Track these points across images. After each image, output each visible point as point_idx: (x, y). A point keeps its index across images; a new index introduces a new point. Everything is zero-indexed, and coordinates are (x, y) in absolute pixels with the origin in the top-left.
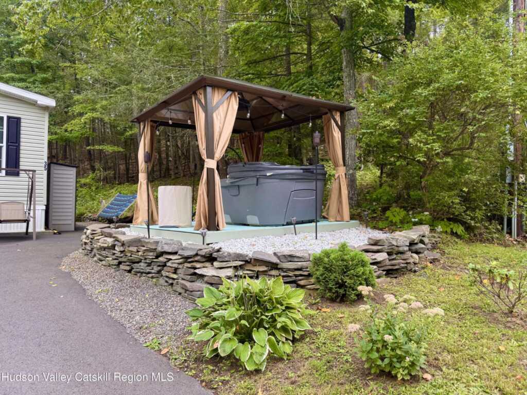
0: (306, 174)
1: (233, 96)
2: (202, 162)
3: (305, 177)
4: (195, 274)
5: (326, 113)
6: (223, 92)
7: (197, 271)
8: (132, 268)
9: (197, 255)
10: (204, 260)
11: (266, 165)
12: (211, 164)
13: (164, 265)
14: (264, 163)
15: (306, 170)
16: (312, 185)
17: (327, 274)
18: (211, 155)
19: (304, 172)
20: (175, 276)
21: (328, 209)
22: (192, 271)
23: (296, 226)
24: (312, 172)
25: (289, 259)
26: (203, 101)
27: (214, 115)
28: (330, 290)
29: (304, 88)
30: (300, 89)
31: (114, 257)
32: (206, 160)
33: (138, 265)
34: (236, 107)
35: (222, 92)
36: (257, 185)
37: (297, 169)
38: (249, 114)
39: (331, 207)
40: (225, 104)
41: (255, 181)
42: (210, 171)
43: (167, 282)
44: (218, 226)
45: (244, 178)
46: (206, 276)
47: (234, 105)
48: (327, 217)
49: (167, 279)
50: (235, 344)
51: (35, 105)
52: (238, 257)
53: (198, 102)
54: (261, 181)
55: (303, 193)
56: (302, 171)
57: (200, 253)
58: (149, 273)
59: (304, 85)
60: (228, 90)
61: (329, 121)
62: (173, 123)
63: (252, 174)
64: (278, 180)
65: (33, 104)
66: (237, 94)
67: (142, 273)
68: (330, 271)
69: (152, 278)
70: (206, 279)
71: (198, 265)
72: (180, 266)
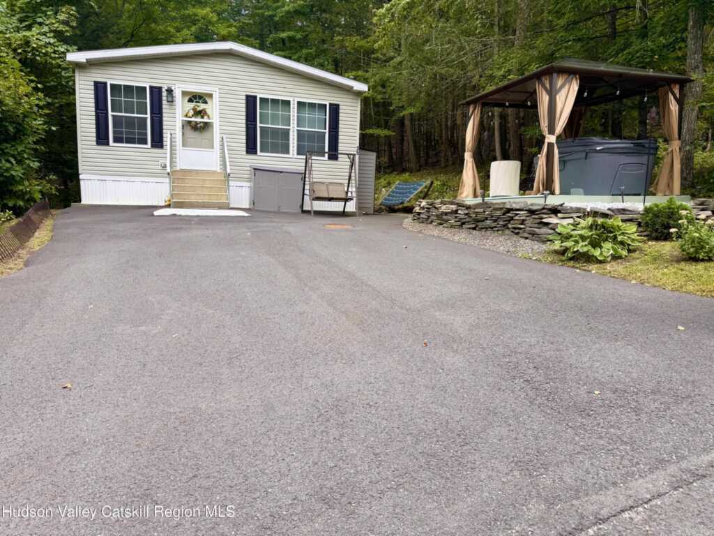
0: (637, 148)
1: (574, 78)
2: (544, 137)
3: (635, 151)
4: (541, 223)
5: (663, 86)
6: (567, 76)
7: (544, 220)
8: (477, 226)
9: (544, 209)
10: (549, 212)
11: (596, 139)
12: (551, 139)
13: (512, 218)
14: (594, 138)
15: (636, 144)
16: (644, 159)
17: (655, 219)
18: (552, 131)
19: (634, 146)
20: (522, 226)
21: (657, 184)
22: (539, 220)
23: (625, 197)
24: (644, 146)
25: (622, 212)
26: (548, 86)
27: (557, 97)
28: (656, 231)
29: (638, 55)
30: (633, 57)
31: (457, 220)
32: (547, 136)
33: (483, 223)
34: (576, 88)
35: (565, 76)
36: (586, 158)
37: (627, 143)
38: (586, 94)
39: (660, 183)
40: (567, 87)
41: (584, 154)
42: (550, 145)
43: (513, 232)
44: (554, 191)
45: (572, 153)
46: (551, 224)
47: (575, 87)
48: (654, 192)
49: (513, 230)
50: (590, 247)
51: (349, 91)
52: (578, 210)
53: (542, 86)
54: (590, 155)
55: (633, 166)
56: (632, 145)
57: (546, 207)
58: (495, 227)
59: (637, 52)
60: (570, 74)
61: (667, 94)
62: (510, 104)
63: (581, 148)
64: (607, 154)
65: (348, 90)
66: (578, 76)
67: (487, 228)
68: (658, 217)
69: (498, 231)
70: (550, 226)
71: (545, 216)
72: (528, 218)
